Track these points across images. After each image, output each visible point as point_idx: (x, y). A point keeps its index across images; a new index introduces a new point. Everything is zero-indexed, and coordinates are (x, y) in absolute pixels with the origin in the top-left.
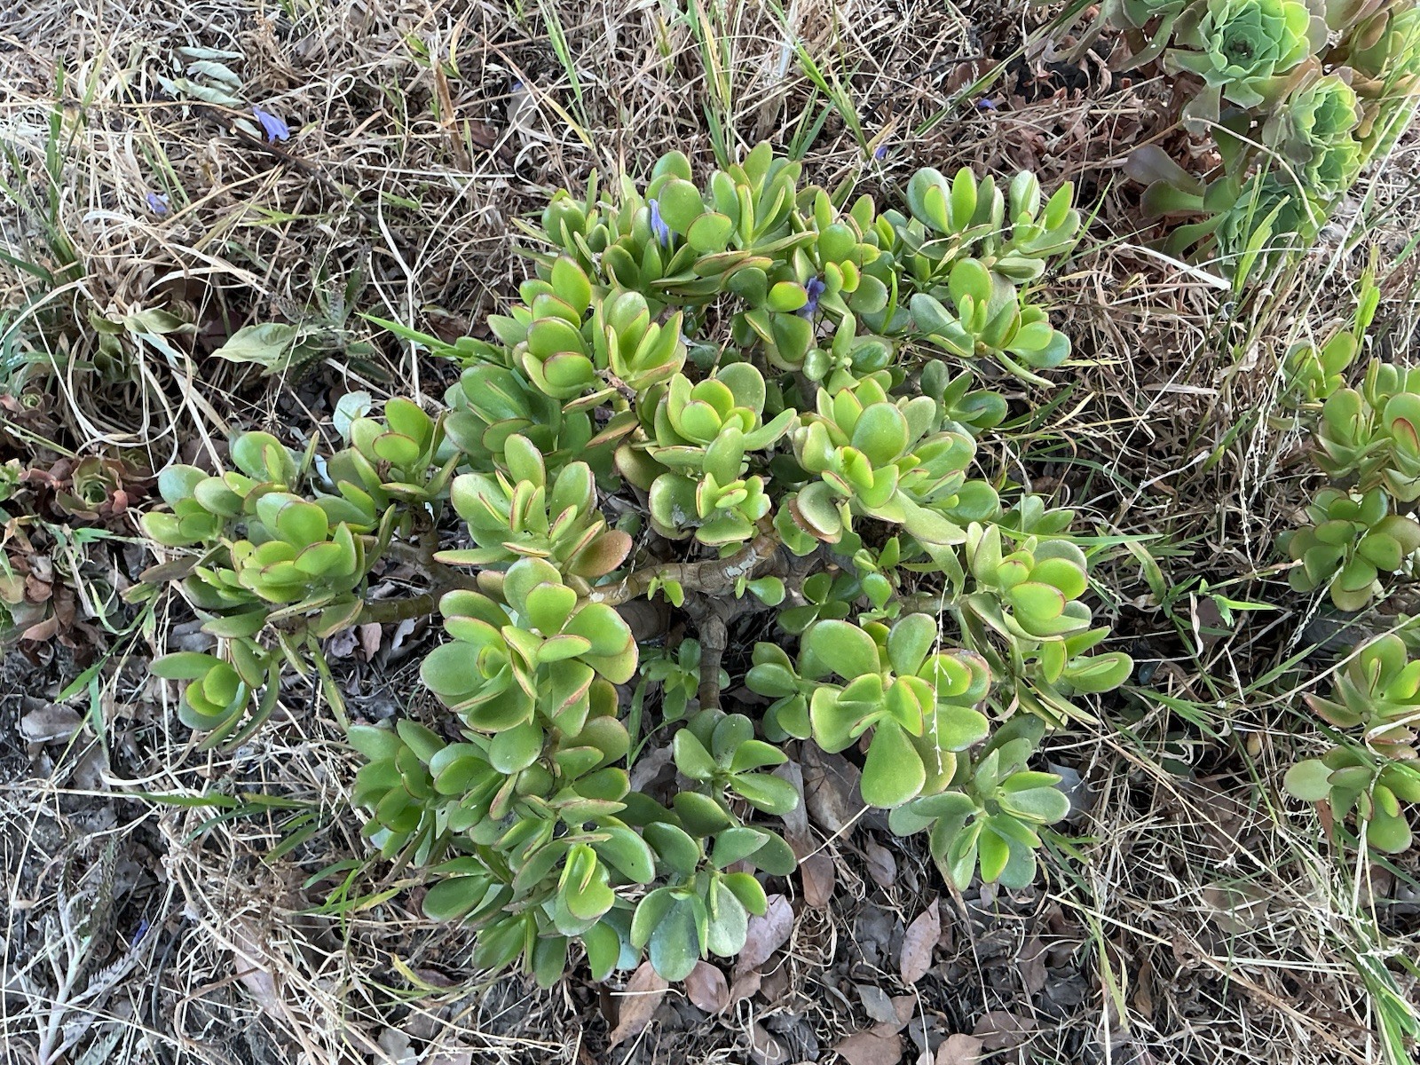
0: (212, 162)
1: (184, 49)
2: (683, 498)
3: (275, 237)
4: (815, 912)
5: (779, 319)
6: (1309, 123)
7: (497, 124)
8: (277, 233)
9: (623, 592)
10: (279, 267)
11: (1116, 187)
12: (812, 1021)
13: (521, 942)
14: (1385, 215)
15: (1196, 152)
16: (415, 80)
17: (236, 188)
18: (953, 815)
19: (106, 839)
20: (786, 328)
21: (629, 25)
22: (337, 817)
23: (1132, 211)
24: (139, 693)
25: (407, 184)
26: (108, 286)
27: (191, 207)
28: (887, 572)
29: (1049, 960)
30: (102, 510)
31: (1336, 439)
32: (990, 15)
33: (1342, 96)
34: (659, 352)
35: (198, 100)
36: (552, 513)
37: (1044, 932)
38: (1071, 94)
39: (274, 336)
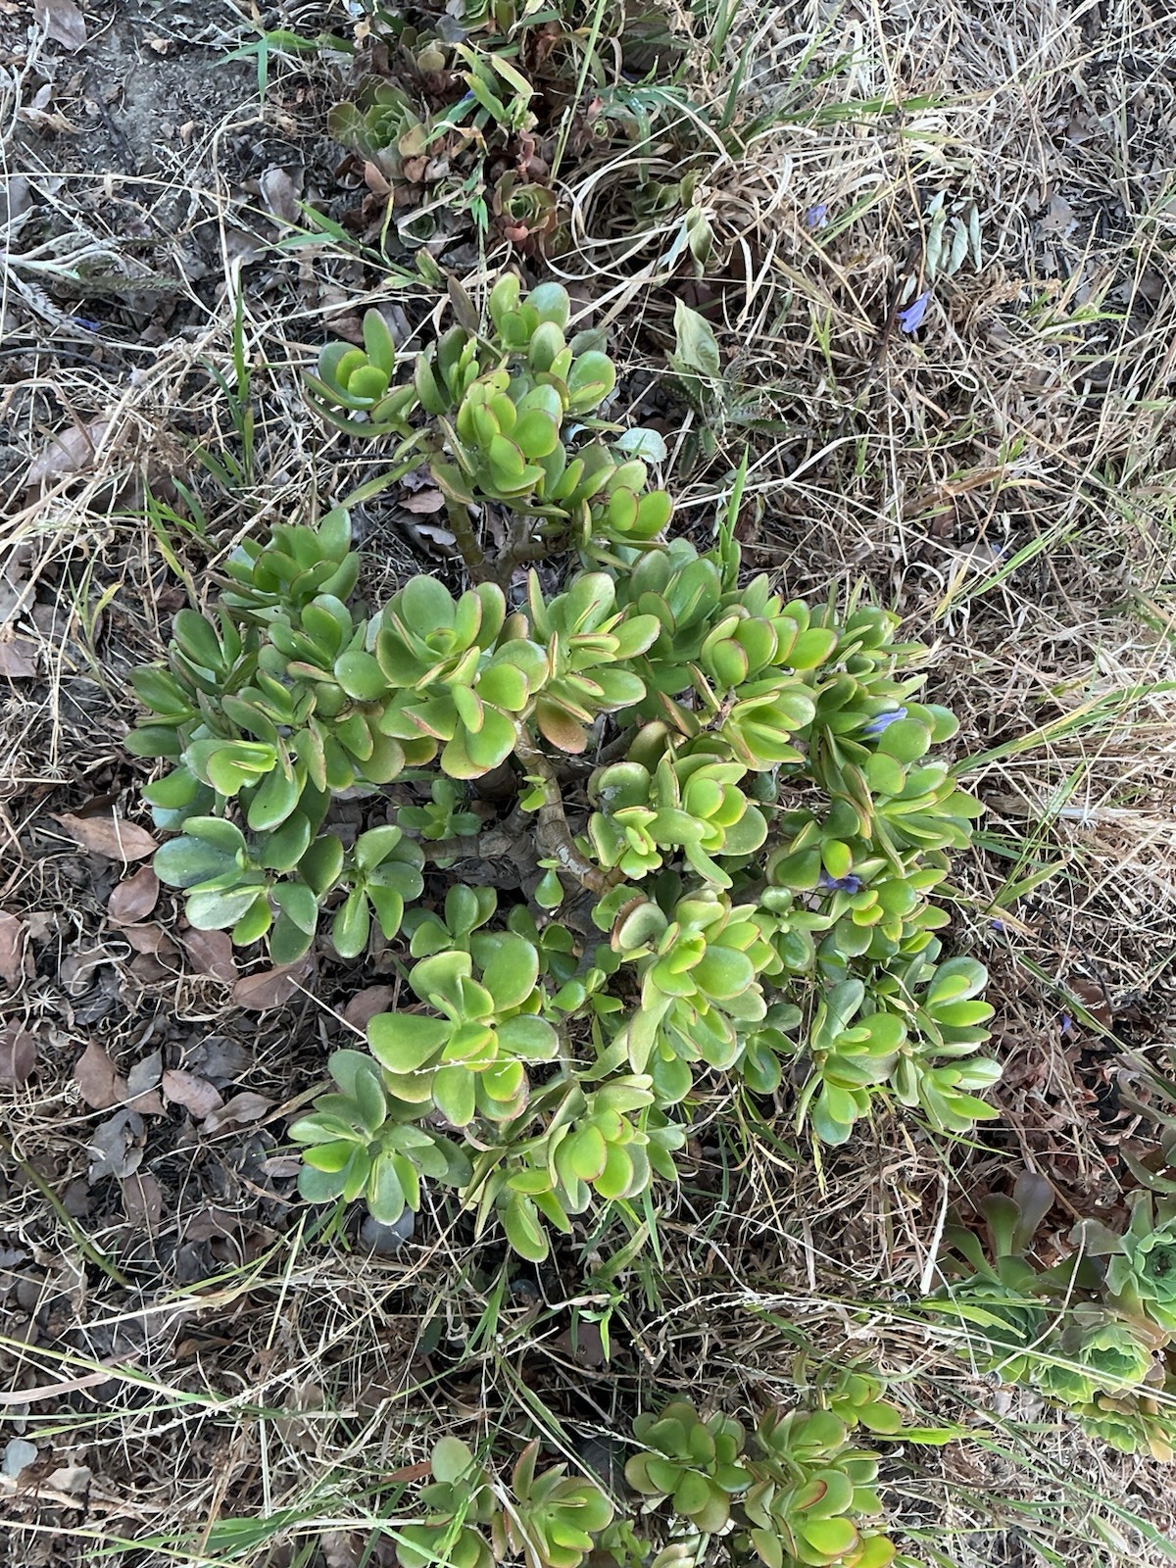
0: (868, 262)
1: (975, 210)
2: (630, 795)
3: (804, 339)
4: (228, 994)
5: (815, 854)
6: (1102, 1344)
7: (956, 537)
8: (809, 340)
9: (528, 752)
10: (776, 347)
11: (1005, 1166)
12: (117, 1010)
13: (166, 712)
14: (1028, 1446)
15: (1054, 1240)
16: (985, 447)
17: (846, 290)
18: (362, 1111)
19: (175, 273)
20: (807, 863)
21: (1079, 649)
22: (242, 502)
23: (985, 1188)
24: (327, 282)
25: (880, 457)
26: (727, 183)
27: (818, 249)
28: (588, 1003)
29: (218, 1241)
30: (505, 218)
31: (795, 1430)
32: (1157, 1010)
33: (1134, 1373)
34: (761, 745)
35: (927, 234)
36: (593, 672)
37: (246, 1230)
38: (1092, 1106)
39: (706, 355)
